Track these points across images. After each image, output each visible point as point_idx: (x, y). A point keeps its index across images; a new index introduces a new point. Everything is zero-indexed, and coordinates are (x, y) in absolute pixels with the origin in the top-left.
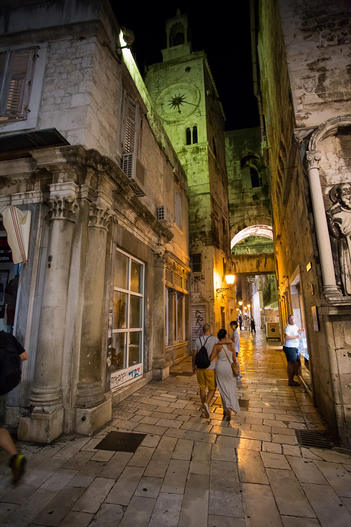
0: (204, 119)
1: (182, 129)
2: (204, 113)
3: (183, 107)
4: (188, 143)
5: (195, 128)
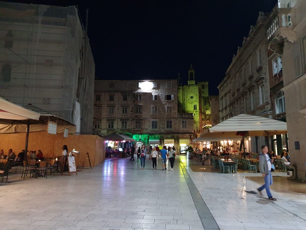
0: (198, 103)
1: (193, 105)
2: (198, 102)
3: (193, 99)
4: (194, 109)
5: (196, 105)
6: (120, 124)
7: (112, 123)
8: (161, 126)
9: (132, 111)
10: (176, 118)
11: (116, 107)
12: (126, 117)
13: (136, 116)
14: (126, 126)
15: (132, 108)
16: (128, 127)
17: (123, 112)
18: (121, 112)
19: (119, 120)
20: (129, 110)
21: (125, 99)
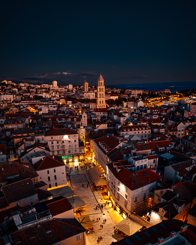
4: (83, 138)
5: (84, 136)
6: (57, 152)
7: (54, 152)
8: (73, 152)
9: (61, 147)
10: (78, 148)
11: (55, 146)
12: (59, 150)
13: (63, 149)
14: (59, 153)
15: (61, 146)
16: (60, 154)
17: (58, 148)
18: (57, 148)
19: (56, 151)
20: (60, 147)
21: (58, 143)
